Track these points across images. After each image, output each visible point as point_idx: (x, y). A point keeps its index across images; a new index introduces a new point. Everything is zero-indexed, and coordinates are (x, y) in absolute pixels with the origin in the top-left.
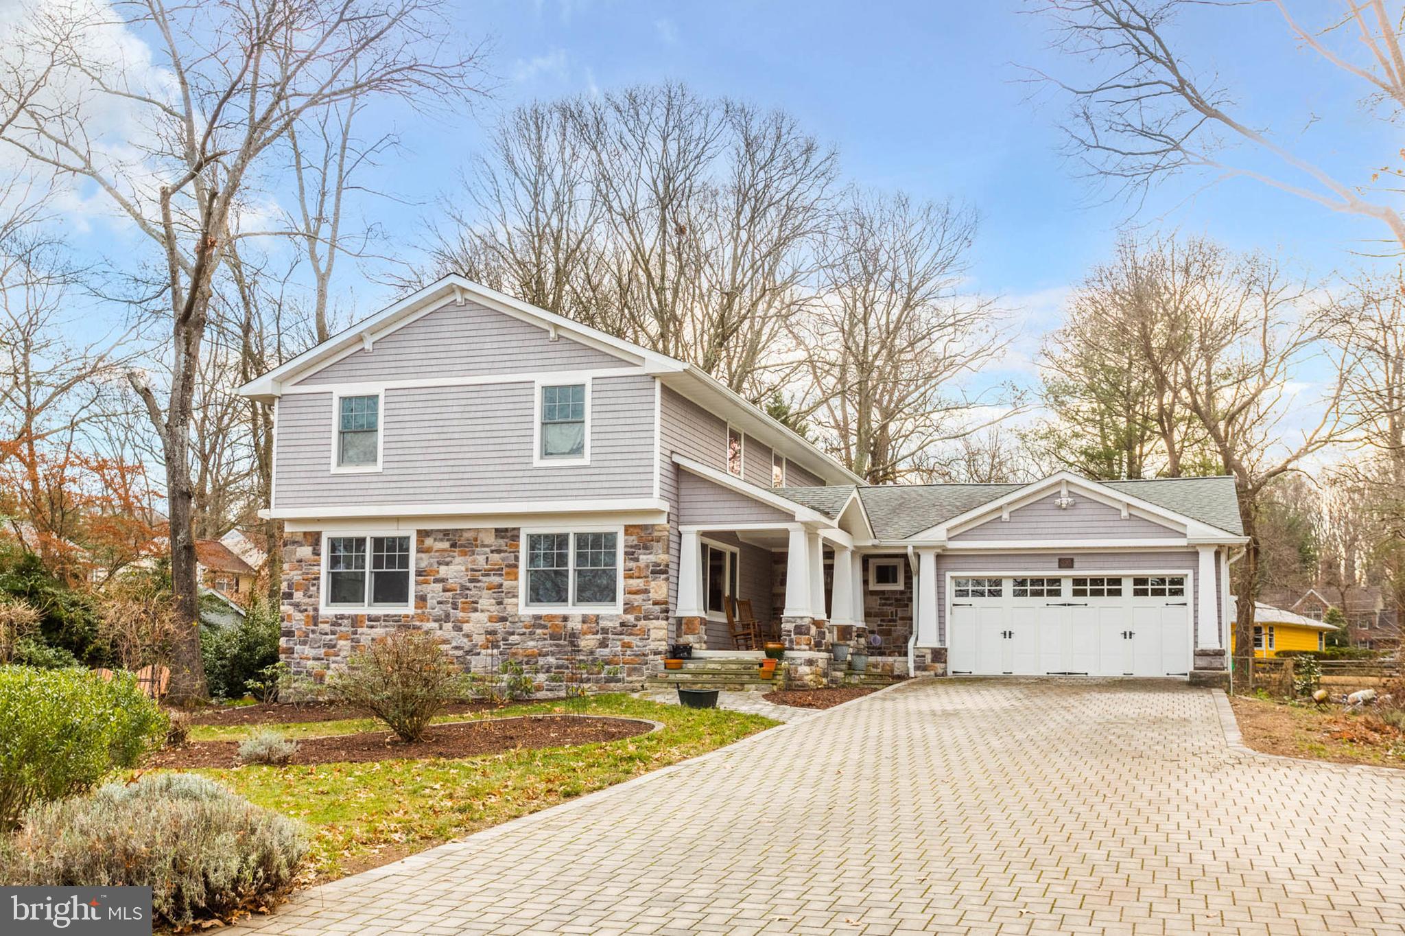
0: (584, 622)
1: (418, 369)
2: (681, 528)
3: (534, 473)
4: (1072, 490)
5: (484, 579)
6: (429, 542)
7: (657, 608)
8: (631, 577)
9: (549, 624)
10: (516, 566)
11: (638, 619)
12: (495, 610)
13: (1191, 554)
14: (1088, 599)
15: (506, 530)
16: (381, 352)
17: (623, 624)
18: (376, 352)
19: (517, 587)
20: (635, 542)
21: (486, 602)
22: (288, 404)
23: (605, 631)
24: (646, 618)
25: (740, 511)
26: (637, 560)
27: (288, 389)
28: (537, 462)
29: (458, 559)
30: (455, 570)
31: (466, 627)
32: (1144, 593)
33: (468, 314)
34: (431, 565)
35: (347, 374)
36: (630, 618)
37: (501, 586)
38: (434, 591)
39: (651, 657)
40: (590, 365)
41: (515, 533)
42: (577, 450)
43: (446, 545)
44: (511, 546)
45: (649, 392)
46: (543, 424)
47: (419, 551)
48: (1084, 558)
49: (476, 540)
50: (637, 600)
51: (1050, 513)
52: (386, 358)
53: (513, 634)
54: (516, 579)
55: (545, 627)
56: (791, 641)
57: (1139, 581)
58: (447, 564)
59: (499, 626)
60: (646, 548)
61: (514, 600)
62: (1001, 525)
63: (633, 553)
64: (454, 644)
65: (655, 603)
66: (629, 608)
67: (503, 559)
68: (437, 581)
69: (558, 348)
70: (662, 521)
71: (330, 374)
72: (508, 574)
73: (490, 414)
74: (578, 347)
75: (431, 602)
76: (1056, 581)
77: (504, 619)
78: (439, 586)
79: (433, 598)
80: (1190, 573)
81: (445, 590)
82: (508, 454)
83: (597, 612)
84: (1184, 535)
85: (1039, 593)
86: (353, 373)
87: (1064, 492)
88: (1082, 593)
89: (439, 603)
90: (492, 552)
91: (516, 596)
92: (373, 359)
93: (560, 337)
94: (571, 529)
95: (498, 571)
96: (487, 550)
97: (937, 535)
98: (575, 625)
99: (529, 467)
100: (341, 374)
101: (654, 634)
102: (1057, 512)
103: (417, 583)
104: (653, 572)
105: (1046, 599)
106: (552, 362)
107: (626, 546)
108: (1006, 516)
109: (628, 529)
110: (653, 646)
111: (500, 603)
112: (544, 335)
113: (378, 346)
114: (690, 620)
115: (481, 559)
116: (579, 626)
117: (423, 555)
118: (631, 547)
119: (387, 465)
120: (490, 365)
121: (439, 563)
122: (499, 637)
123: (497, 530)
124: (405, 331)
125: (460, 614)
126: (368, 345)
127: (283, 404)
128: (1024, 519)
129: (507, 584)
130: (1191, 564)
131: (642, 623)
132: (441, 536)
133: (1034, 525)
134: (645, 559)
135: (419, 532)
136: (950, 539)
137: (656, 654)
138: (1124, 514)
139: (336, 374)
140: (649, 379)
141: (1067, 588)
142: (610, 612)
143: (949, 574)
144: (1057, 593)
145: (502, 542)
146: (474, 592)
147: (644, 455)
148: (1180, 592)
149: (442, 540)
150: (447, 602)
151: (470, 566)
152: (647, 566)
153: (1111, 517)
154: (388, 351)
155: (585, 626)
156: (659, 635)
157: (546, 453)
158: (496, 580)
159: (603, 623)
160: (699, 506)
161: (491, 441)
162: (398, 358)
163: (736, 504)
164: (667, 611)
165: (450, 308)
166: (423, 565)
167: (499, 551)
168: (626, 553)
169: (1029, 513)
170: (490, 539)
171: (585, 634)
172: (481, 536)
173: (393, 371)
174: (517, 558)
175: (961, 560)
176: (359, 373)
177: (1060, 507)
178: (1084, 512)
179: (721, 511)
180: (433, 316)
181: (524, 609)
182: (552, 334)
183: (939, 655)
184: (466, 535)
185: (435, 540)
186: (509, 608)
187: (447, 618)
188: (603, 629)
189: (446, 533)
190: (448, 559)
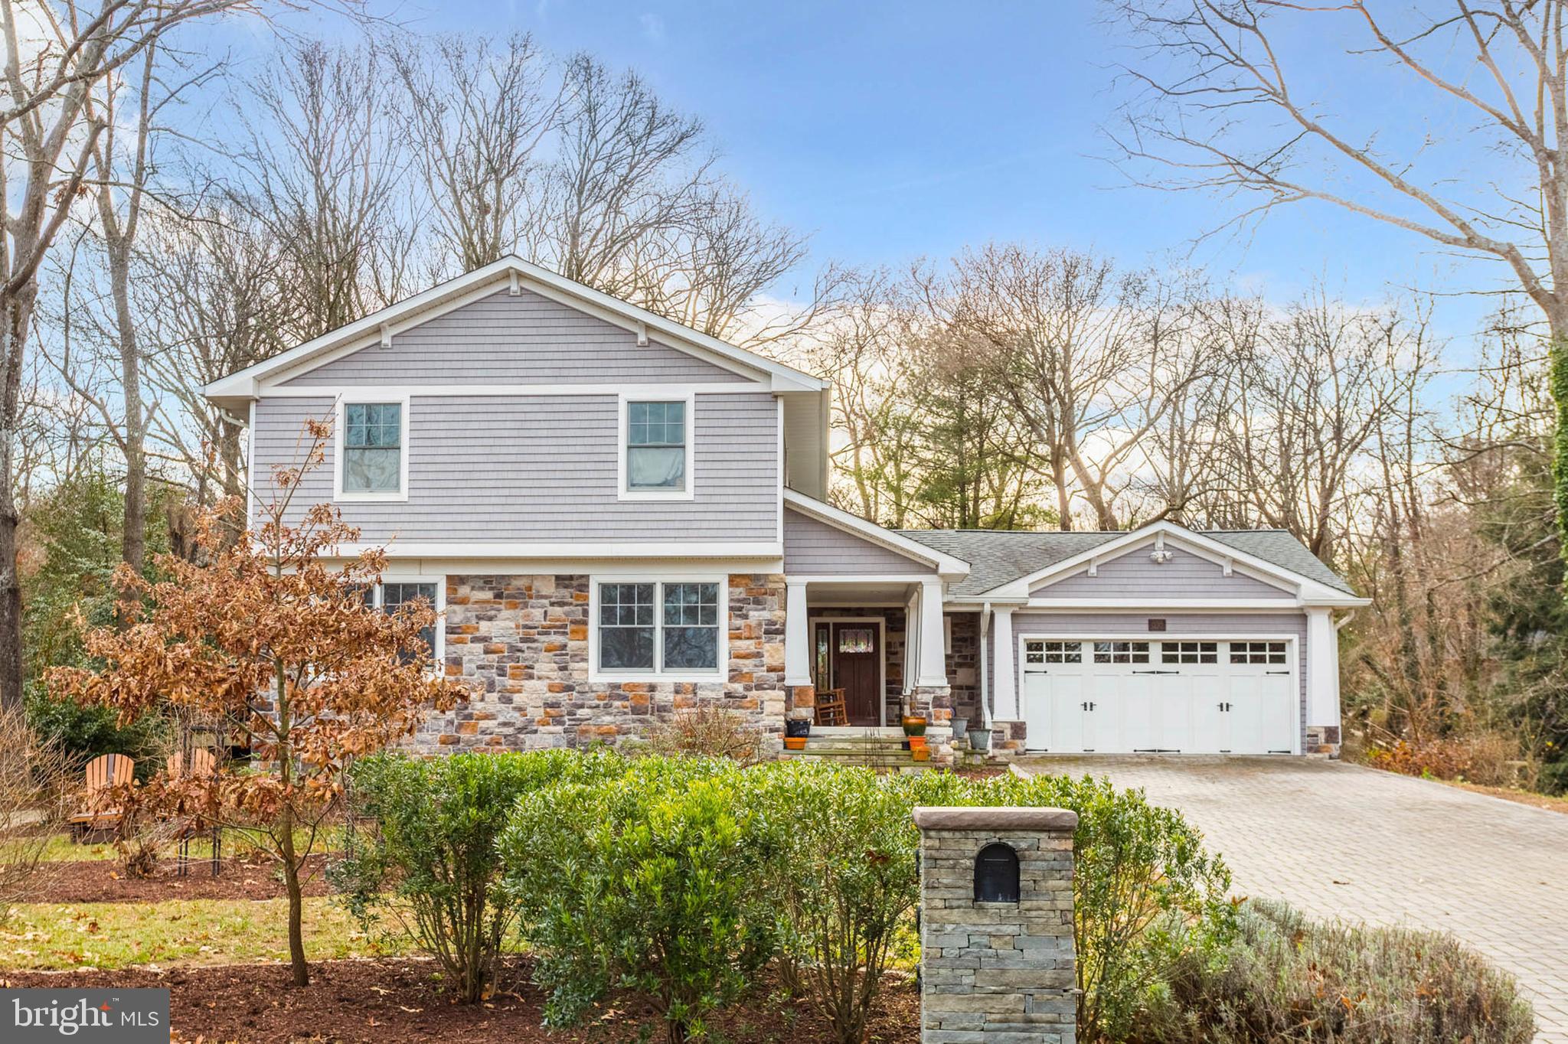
0: (677, 692)
1: (456, 373)
2: (789, 579)
3: (620, 508)
4: (1170, 542)
5: (542, 638)
6: (464, 591)
7: (773, 675)
8: (739, 638)
9: (631, 695)
10: (585, 623)
11: (748, 688)
12: (557, 677)
13: (1301, 617)
14: (1179, 666)
15: (571, 578)
16: (404, 349)
17: (728, 695)
18: (396, 349)
19: (586, 649)
20: (743, 596)
21: (545, 666)
22: (270, 410)
23: (705, 702)
24: (759, 687)
25: (862, 560)
26: (746, 617)
27: (269, 390)
28: (623, 494)
29: (506, 613)
30: (503, 626)
31: (516, 697)
32: (1242, 659)
33: (524, 306)
34: (468, 619)
35: (356, 374)
36: (738, 688)
37: (564, 647)
38: (472, 653)
39: (767, 735)
40: (690, 378)
41: (583, 581)
42: (674, 482)
43: (488, 595)
44: (577, 598)
45: (770, 414)
46: (629, 447)
47: (449, 602)
48: (1177, 620)
49: (529, 588)
50: (747, 666)
51: (1146, 567)
52: (411, 357)
53: (582, 706)
54: (585, 638)
55: (625, 698)
56: (929, 715)
57: (1236, 646)
58: (490, 619)
59: (563, 697)
60: (757, 602)
61: (582, 665)
62: (1085, 581)
63: (740, 609)
64: (501, 719)
65: (771, 670)
66: (735, 675)
67: (567, 614)
68: (475, 640)
69: (648, 354)
70: (778, 569)
71: (331, 374)
72: (573, 632)
73: (559, 433)
74: (675, 355)
75: (466, 667)
76: (1142, 646)
77: (569, 689)
78: (479, 647)
79: (470, 661)
80: (1295, 638)
81: (487, 652)
82: (583, 483)
83: (694, 681)
84: (1294, 596)
85: (1123, 659)
86: (365, 374)
87: (1160, 544)
88: (1173, 659)
89: (479, 667)
90: (552, 604)
91: (585, 660)
92: (393, 357)
93: (650, 341)
94: (659, 577)
95: (561, 629)
96: (546, 602)
97: (1018, 590)
98: (664, 696)
99: (612, 500)
100: (347, 374)
101: (768, 707)
102: (1151, 567)
103: (448, 643)
104: (767, 632)
105: (1132, 666)
106: (640, 371)
107: (731, 600)
108: (1093, 570)
109: (733, 580)
110: (768, 721)
111: (563, 669)
112: (631, 338)
113: (400, 341)
114: (802, 690)
115: (538, 613)
116: (671, 697)
117: (456, 607)
118: (739, 601)
119: (414, 493)
120: (556, 372)
121: (479, 618)
122: (564, 710)
123: (558, 578)
124: (436, 324)
125: (509, 682)
126: (386, 340)
127: (263, 410)
128: (1114, 574)
129: (573, 645)
130: (1296, 628)
131: (754, 693)
132: (481, 583)
133: (1125, 581)
134: (756, 616)
135: (449, 578)
136: (1031, 595)
137: (772, 731)
138: (1228, 570)
139: (340, 374)
140: (769, 398)
141: (1155, 653)
142: (712, 680)
143: (1022, 637)
144: (1144, 659)
145: (565, 592)
146: (527, 654)
147: (765, 490)
148: (1281, 660)
149: (482, 589)
150: (492, 667)
151: (522, 622)
152: (760, 625)
153: (1213, 575)
154: (414, 349)
155: (679, 697)
156: (773, 709)
157: (632, 485)
158: (557, 639)
159: (701, 694)
160: (810, 552)
161: (560, 466)
162: (428, 357)
163: (857, 551)
164: (783, 679)
165: (500, 298)
166: (457, 619)
167: (561, 604)
168: (731, 608)
169: (1118, 567)
170: (549, 589)
171: (679, 706)
172: (537, 584)
173: (421, 373)
174: (586, 613)
175: (1037, 620)
176: (372, 374)
177: (1156, 562)
178: (1180, 567)
179: (837, 560)
180: (479, 307)
181: (596, 676)
182: (642, 338)
183: (1019, 730)
184: (515, 583)
185: (473, 588)
186: (575, 675)
187: (491, 687)
188: (702, 700)
189: (487, 581)
190: (493, 613)
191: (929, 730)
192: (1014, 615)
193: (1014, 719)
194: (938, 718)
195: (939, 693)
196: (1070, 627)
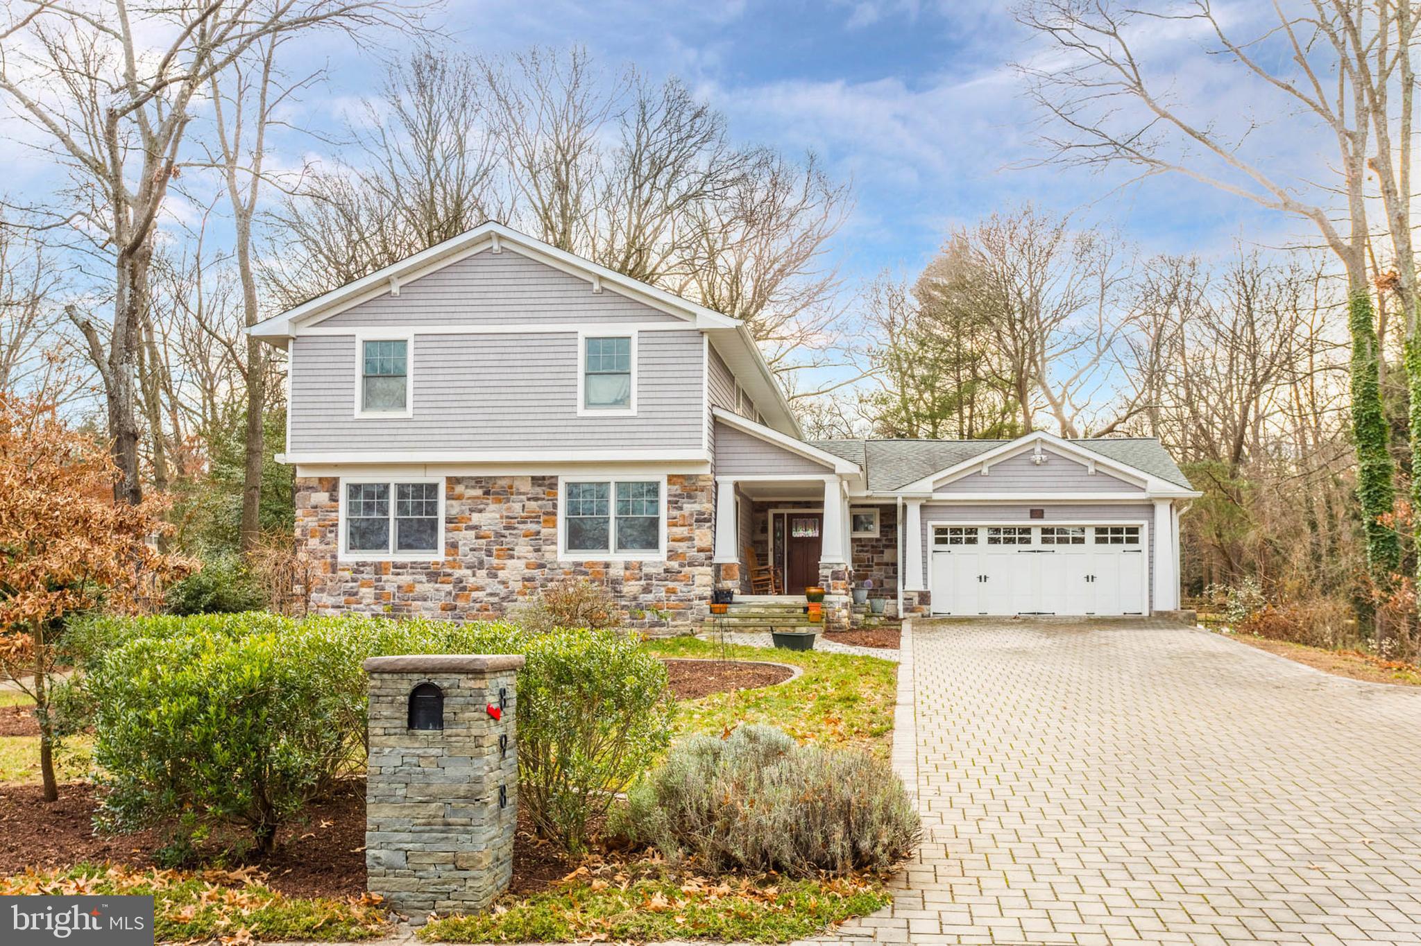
0: (626, 568)
1: (450, 316)
2: (718, 478)
3: (578, 422)
4: (1046, 447)
5: (521, 526)
6: (460, 489)
7: (702, 555)
8: (675, 525)
9: (590, 571)
10: (555, 514)
11: (682, 565)
12: (533, 557)
13: (1149, 507)
14: (1055, 546)
15: (544, 478)
16: (410, 297)
17: (667, 571)
18: (403, 297)
19: (555, 534)
20: (679, 492)
21: (523, 548)
22: (304, 346)
23: (649, 577)
24: (691, 564)
25: (776, 462)
26: (681, 508)
27: (303, 330)
28: (581, 411)
29: (492, 507)
30: (490, 517)
31: (501, 574)
32: (1104, 541)
33: (504, 262)
34: (463, 512)
35: (371, 317)
36: (674, 565)
37: (538, 533)
38: (466, 538)
39: (697, 602)
40: (634, 318)
41: (553, 481)
42: (622, 401)
43: (479, 492)
44: (549, 494)
45: (697, 347)
46: (587, 374)
47: (448, 498)
48: (1053, 510)
49: (511, 487)
50: (682, 547)
51: (1026, 468)
52: (415, 303)
53: (552, 580)
54: (555, 526)
55: (586, 574)
56: (829, 586)
57: (1101, 530)
58: (480, 511)
59: (537, 573)
60: (690, 497)
61: (553, 547)
62: (980, 479)
63: (676, 502)
64: (489, 591)
65: (700, 550)
66: (673, 555)
67: (540, 507)
68: (468, 528)
69: (603, 299)
70: (706, 471)
71: (352, 317)
72: (545, 521)
73: (530, 363)
74: (622, 300)
75: (461, 549)
76: (1027, 530)
77: (542, 566)
78: (472, 533)
79: (464, 545)
80: (1146, 523)
81: (477, 538)
82: (550, 403)
83: (639, 559)
84: (1144, 490)
85: (1012, 541)
86: (378, 317)
87: (1038, 449)
88: (1050, 541)
89: (472, 550)
90: (529, 499)
91: (554, 543)
92: (400, 303)
93: (603, 289)
94: (612, 477)
95: (535, 519)
96: (524, 497)
97: (925, 487)
98: (617, 572)
99: (572, 416)
100: (364, 317)
101: (698, 580)
102: (1032, 468)
103: (448, 530)
104: (697, 521)
105: (1018, 546)
106: (596, 313)
107: (670, 495)
108: (985, 470)
109: (671, 479)
110: (698, 591)
111: (538, 550)
112: (587, 287)
113: (404, 290)
114: (729, 567)
115: (517, 507)
116: (622, 573)
117: (453, 502)
118: (675, 496)
119: (417, 411)
120: (530, 315)
121: (471, 511)
122: (538, 583)
123: (533, 478)
124: (435, 276)
125: (495, 561)
126: (395, 289)
127: (299, 346)
128: (1002, 473)
129: (545, 531)
130: (1147, 515)
131: (687, 569)
132: (473, 483)
133: (1011, 479)
134: (689, 507)
135: (449, 479)
136: (934, 491)
137: (701, 599)
138: (1091, 470)
139: (359, 317)
140: (697, 334)
141: (1036, 536)
142: (653, 560)
143: (930, 523)
144: (1028, 541)
145: (539, 490)
146: (509, 539)
147: (693, 408)
148: (1135, 541)
149: (473, 487)
150: (481, 549)
151: (505, 514)
152: (692, 515)
153: (1079, 473)
154: (416, 296)
155: (628, 573)
156: (703, 580)
157: (588, 404)
158: (533, 527)
159: (646, 570)
160: (736, 456)
161: (532, 390)
162: (428, 303)
163: (772, 456)
164: (711, 558)
165: (484, 256)
166: (454, 512)
167: (536, 499)
168: (669, 502)
169: (1006, 468)
170: (526, 487)
171: (628, 580)
172: (516, 483)
173: (423, 316)
174: (555, 506)
175: (942, 510)
176: (385, 317)
177: (1034, 463)
178: (1054, 468)
179: (758, 463)
180: (468, 263)
181: (562, 555)
182: (596, 287)
183: (925, 598)
184: (500, 483)
185: (467, 487)
186: (547, 555)
187: (481, 565)
188: (646, 575)
189: (478, 481)
190: (482, 506)
191: (827, 598)
192: (922, 507)
193: (922, 589)
194: (835, 588)
195: (836, 568)
196: (969, 516)
